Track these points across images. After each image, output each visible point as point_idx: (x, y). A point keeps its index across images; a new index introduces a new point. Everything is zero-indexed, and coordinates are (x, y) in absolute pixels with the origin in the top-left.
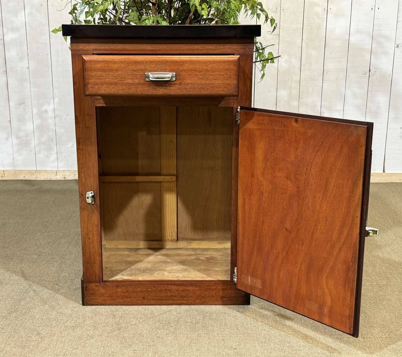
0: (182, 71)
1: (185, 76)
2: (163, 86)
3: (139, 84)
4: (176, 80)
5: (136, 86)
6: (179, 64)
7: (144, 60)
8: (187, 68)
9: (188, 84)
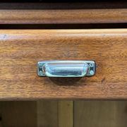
0: (107, 58)
1: (111, 66)
2: (70, 85)
3: (27, 81)
4: (94, 75)
5: (21, 84)
6: (103, 45)
7: (35, 39)
8: (118, 53)
9: (118, 81)
